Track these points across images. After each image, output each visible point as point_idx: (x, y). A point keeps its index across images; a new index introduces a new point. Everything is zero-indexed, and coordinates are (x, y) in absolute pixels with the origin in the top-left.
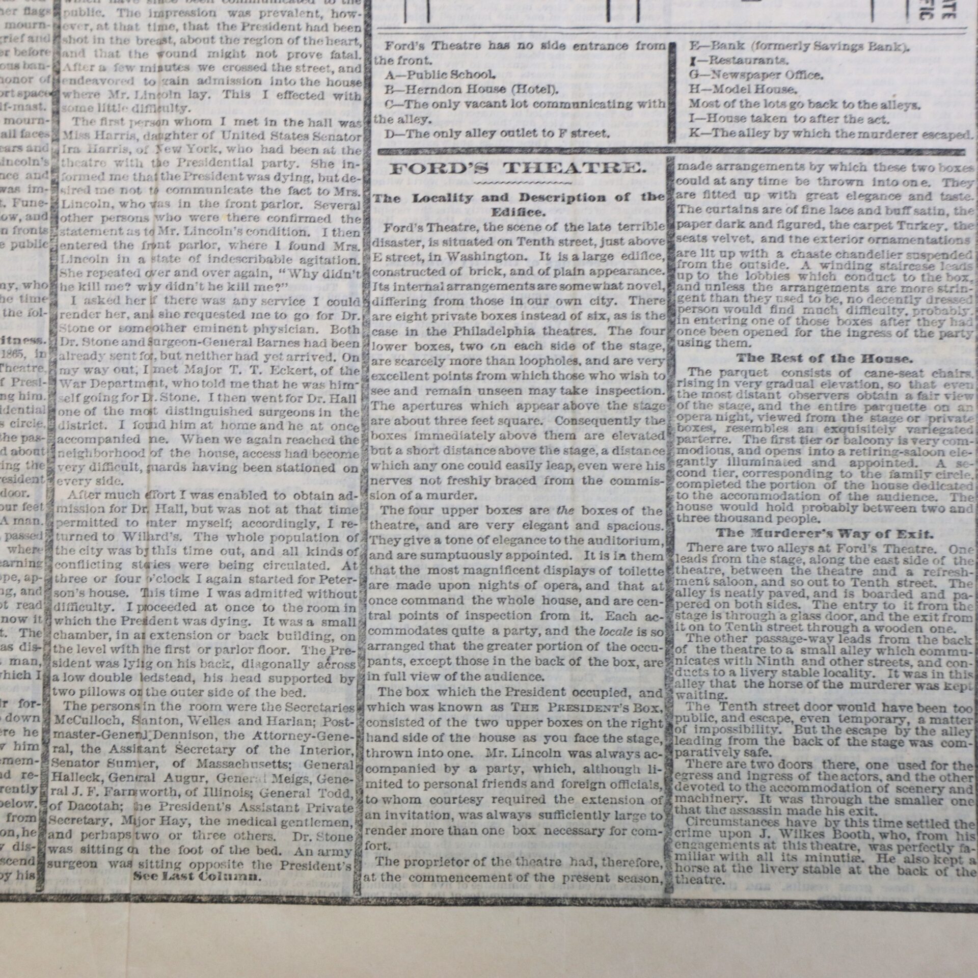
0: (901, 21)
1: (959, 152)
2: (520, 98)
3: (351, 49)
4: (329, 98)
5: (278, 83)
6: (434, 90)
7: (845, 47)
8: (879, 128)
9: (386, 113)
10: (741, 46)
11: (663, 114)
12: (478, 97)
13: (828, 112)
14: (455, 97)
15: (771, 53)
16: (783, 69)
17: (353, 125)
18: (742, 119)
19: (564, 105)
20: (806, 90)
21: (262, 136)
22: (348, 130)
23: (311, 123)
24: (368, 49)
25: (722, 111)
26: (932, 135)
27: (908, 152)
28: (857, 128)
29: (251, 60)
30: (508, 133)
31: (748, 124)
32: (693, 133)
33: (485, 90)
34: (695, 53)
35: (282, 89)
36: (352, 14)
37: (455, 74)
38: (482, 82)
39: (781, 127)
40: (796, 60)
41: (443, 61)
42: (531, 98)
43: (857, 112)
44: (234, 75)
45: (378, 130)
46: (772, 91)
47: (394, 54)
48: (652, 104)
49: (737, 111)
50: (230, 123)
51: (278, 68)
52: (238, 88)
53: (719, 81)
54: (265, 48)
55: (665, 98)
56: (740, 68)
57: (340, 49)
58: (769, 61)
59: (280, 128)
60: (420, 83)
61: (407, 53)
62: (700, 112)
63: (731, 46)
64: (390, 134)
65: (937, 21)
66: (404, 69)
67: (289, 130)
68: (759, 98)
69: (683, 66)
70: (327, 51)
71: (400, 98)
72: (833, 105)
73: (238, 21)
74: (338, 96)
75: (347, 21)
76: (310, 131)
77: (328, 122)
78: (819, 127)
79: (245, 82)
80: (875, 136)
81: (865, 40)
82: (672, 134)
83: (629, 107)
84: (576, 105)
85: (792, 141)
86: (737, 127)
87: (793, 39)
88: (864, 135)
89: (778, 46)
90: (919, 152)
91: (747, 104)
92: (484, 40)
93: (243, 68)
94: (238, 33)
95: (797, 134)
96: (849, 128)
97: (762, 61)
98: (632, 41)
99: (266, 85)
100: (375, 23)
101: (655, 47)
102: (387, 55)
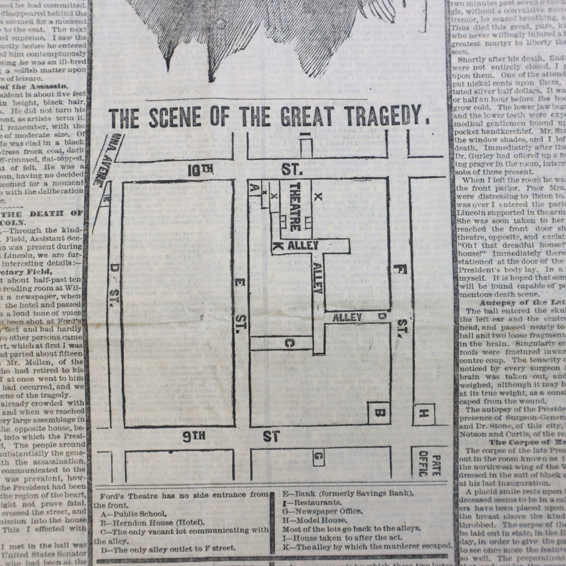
0: (409, 478)
1: (444, 556)
2: (181, 528)
3: (80, 499)
4: (67, 530)
5: (36, 522)
6: (130, 524)
7: (375, 494)
8: (396, 542)
9: (102, 537)
10: (313, 494)
11: (267, 535)
12: (156, 528)
13: (365, 533)
14: (142, 528)
15: (331, 498)
16: (339, 508)
17: (81, 546)
18: (315, 539)
19: (208, 531)
20: (352, 520)
21: (27, 555)
22: (79, 549)
23: (56, 546)
24: (90, 499)
25: (302, 534)
26: (428, 546)
27: (414, 556)
28: (383, 543)
29: (19, 508)
30: (175, 550)
31: (318, 542)
32: (285, 548)
33: (161, 523)
34: (286, 499)
35: (38, 525)
36: (80, 478)
37: (142, 514)
38: (159, 519)
39: (337, 543)
40: (346, 502)
41: (135, 505)
42: (188, 528)
43: (383, 533)
44: (9, 518)
45: (96, 548)
46: (332, 521)
47: (106, 501)
48: (261, 530)
49: (311, 534)
50: (7, 548)
51: (36, 513)
52: (12, 526)
53: (300, 516)
54: (28, 501)
55: (268, 526)
56: (313, 508)
57: (73, 499)
58: (330, 503)
59: (38, 549)
60: (121, 519)
61: (114, 501)
62: (289, 535)
63: (307, 494)
64: (104, 551)
65: (430, 477)
66: (112, 511)
67: (43, 551)
68: (325, 526)
69: (278, 506)
70: (65, 501)
71: (109, 528)
72: (368, 529)
73: (11, 484)
74: (72, 529)
75: (77, 482)
76: (55, 550)
77: (66, 545)
78: (360, 543)
79: (16, 522)
80: (394, 547)
81: (387, 489)
82: (272, 548)
83: (247, 531)
84: (215, 531)
85: (344, 552)
86: (311, 544)
87: (344, 489)
88: (387, 547)
89: (335, 494)
90: (420, 556)
91: (317, 529)
92: (159, 492)
93: (14, 514)
94: (11, 492)
95: (347, 547)
96: (378, 543)
97: (326, 503)
98: (248, 492)
99: (28, 523)
100: (94, 483)
101: (262, 495)
102: (101, 502)
